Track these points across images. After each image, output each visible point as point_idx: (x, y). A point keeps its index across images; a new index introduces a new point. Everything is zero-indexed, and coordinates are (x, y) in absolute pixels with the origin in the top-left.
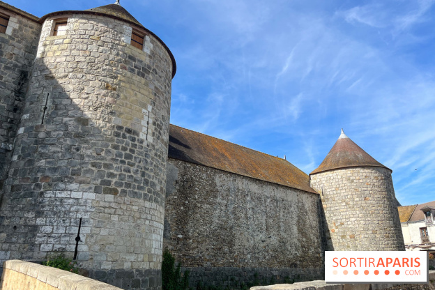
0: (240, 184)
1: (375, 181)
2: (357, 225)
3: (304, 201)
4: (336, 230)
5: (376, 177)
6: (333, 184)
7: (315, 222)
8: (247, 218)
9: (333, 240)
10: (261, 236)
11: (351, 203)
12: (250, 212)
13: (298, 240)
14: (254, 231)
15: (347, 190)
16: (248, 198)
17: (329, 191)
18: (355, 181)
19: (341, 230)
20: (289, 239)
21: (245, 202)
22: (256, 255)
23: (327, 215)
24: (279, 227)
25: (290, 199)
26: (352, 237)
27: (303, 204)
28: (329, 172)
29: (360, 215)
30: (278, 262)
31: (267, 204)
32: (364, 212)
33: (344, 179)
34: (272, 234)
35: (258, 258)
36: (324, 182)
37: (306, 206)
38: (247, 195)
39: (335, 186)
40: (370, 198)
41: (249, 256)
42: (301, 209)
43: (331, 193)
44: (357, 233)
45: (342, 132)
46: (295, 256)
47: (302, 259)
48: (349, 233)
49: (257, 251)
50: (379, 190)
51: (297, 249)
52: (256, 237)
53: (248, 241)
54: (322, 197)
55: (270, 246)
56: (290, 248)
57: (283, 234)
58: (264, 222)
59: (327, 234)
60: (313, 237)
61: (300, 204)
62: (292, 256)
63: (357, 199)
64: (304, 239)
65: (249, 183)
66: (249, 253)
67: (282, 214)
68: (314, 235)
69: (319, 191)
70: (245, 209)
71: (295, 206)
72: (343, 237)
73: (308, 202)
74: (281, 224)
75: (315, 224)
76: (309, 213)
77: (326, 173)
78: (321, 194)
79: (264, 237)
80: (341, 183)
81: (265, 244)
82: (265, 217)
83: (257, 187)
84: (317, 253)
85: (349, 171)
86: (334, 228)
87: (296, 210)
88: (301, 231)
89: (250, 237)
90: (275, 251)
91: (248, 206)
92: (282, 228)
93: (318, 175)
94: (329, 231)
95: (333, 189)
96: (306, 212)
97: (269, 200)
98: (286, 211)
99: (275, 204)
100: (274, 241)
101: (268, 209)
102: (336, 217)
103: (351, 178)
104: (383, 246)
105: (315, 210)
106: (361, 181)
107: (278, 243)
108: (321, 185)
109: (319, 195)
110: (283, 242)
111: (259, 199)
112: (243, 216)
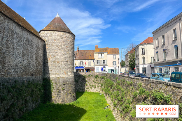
0: (11, 26)
1: (71, 40)
2: (61, 58)
3: (39, 43)
4: (51, 59)
5: (71, 38)
6: (53, 37)
7: (42, 54)
8: (13, 48)
9: (49, 63)
10: (20, 59)
11: (60, 48)
12: (15, 45)
13: (35, 62)
14: (16, 56)
15: (60, 42)
16: (15, 36)
17: (50, 41)
18: (63, 38)
19: (54, 59)
20: (32, 62)
21: (13, 38)
22: (17, 70)
23: (48, 51)
24: (28, 55)
25: (34, 41)
26: (58, 62)
27: (39, 45)
28: (52, 32)
29: (63, 53)
30: (26, 74)
31: (24, 41)
32: (65, 52)
33: (59, 36)
34: (25, 59)
35: (17, 72)
36: (49, 36)
37: (40, 46)
38: (15, 34)
39: (54, 39)
40: (68, 47)
41: (13, 71)
42: (38, 47)
43: (52, 42)
44: (61, 61)
45: (58, 14)
46: (33, 71)
47: (36, 72)
48: (57, 61)
49: (17, 68)
50: (72, 44)
51: (34, 67)
52: (17, 60)
53: (13, 62)
54: (46, 43)
55: (23, 65)
56: (31, 66)
57: (29, 59)
58: (22, 52)
59: (46, 61)
60: (40, 62)
61: (38, 45)
62: (32, 71)
63: (63, 46)
64: (37, 62)
65: (16, 27)
66: (13, 69)
67: (30, 48)
68: (41, 60)
69: (45, 40)
70: (13, 42)
71: (36, 45)
72: (54, 62)
73: (41, 44)
74: (29, 54)
75: (42, 55)
76: (40, 50)
77: (50, 32)
78: (46, 41)
79: (21, 60)
80: (57, 38)
81: (21, 64)
82: (22, 49)
83: (20, 30)
84: (41, 69)
85: (62, 33)
86: (50, 58)
87: (36, 47)
88: (36, 58)
89: (14, 60)
90: (25, 68)
91: (15, 41)
92: (30, 56)
93: (46, 31)
94: (47, 59)
95: (53, 40)
96: (39, 49)
97: (25, 40)
98: (32, 47)
99: (28, 42)
100: (25, 62)
101: (24, 45)
102: (52, 53)
103: (62, 36)
104: (70, 67)
105: (42, 48)
106: (66, 39)
107: (27, 63)
108: (47, 37)
109: (45, 41)
110: (29, 63)
111: (20, 38)
112: (11, 46)
